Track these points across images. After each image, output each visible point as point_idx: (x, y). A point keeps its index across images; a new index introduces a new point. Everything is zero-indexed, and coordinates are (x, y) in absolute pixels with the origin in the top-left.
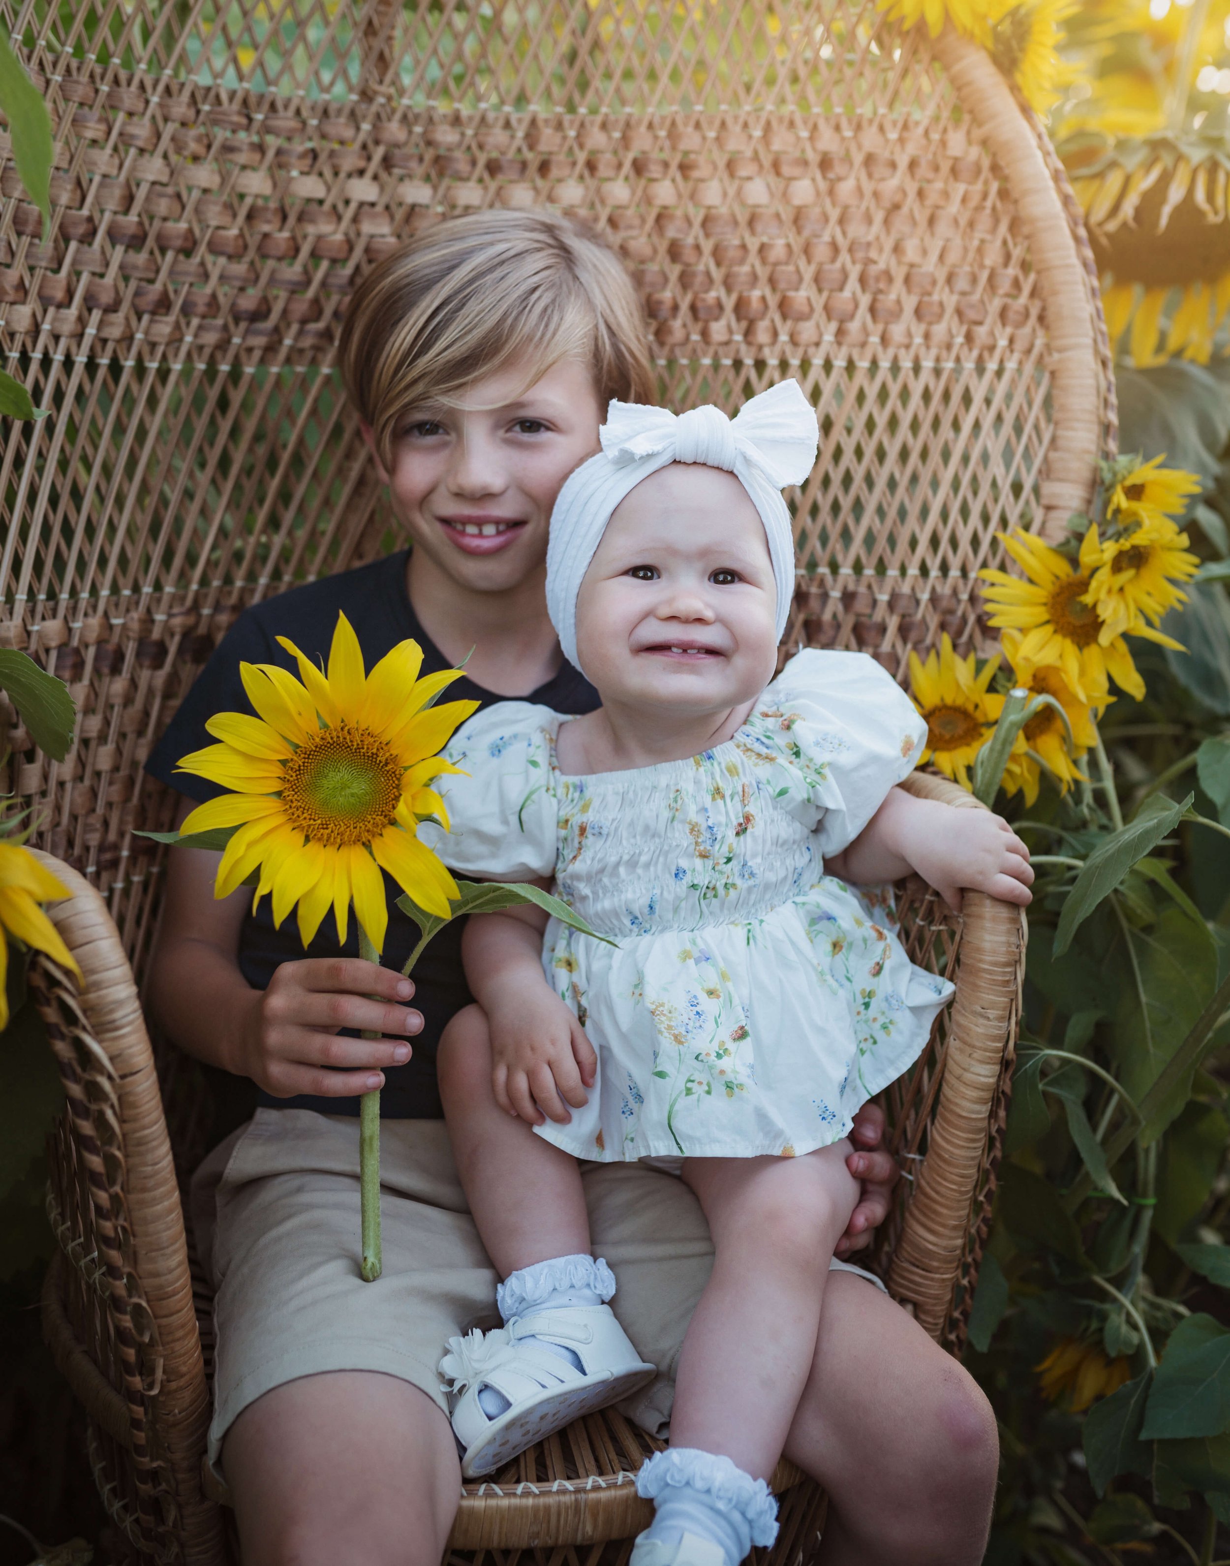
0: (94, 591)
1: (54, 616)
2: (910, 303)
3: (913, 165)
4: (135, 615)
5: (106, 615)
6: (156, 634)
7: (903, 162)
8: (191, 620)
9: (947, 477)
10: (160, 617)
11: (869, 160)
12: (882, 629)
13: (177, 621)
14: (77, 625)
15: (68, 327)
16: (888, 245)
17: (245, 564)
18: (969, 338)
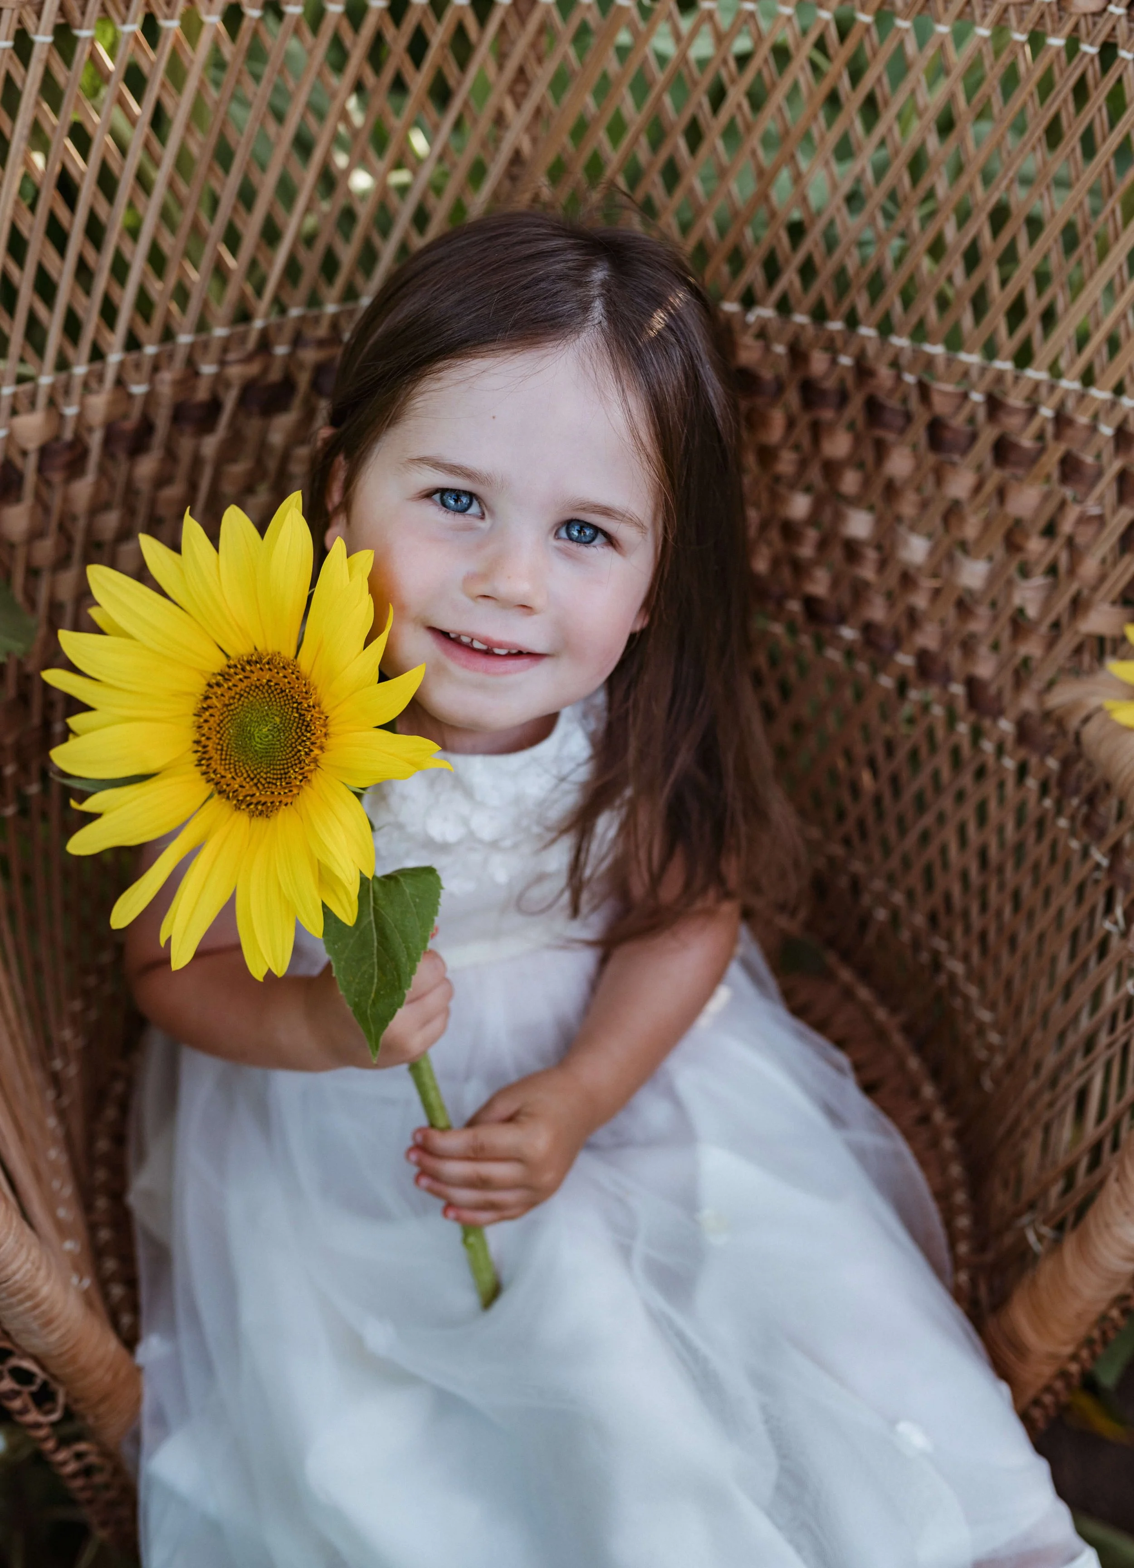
0: (97, 354)
1: (33, 405)
4: (167, 377)
5: (120, 383)
6: (202, 394)
8: (254, 369)
10: (208, 369)
13: (235, 372)
14: (71, 411)
17: (340, 280)
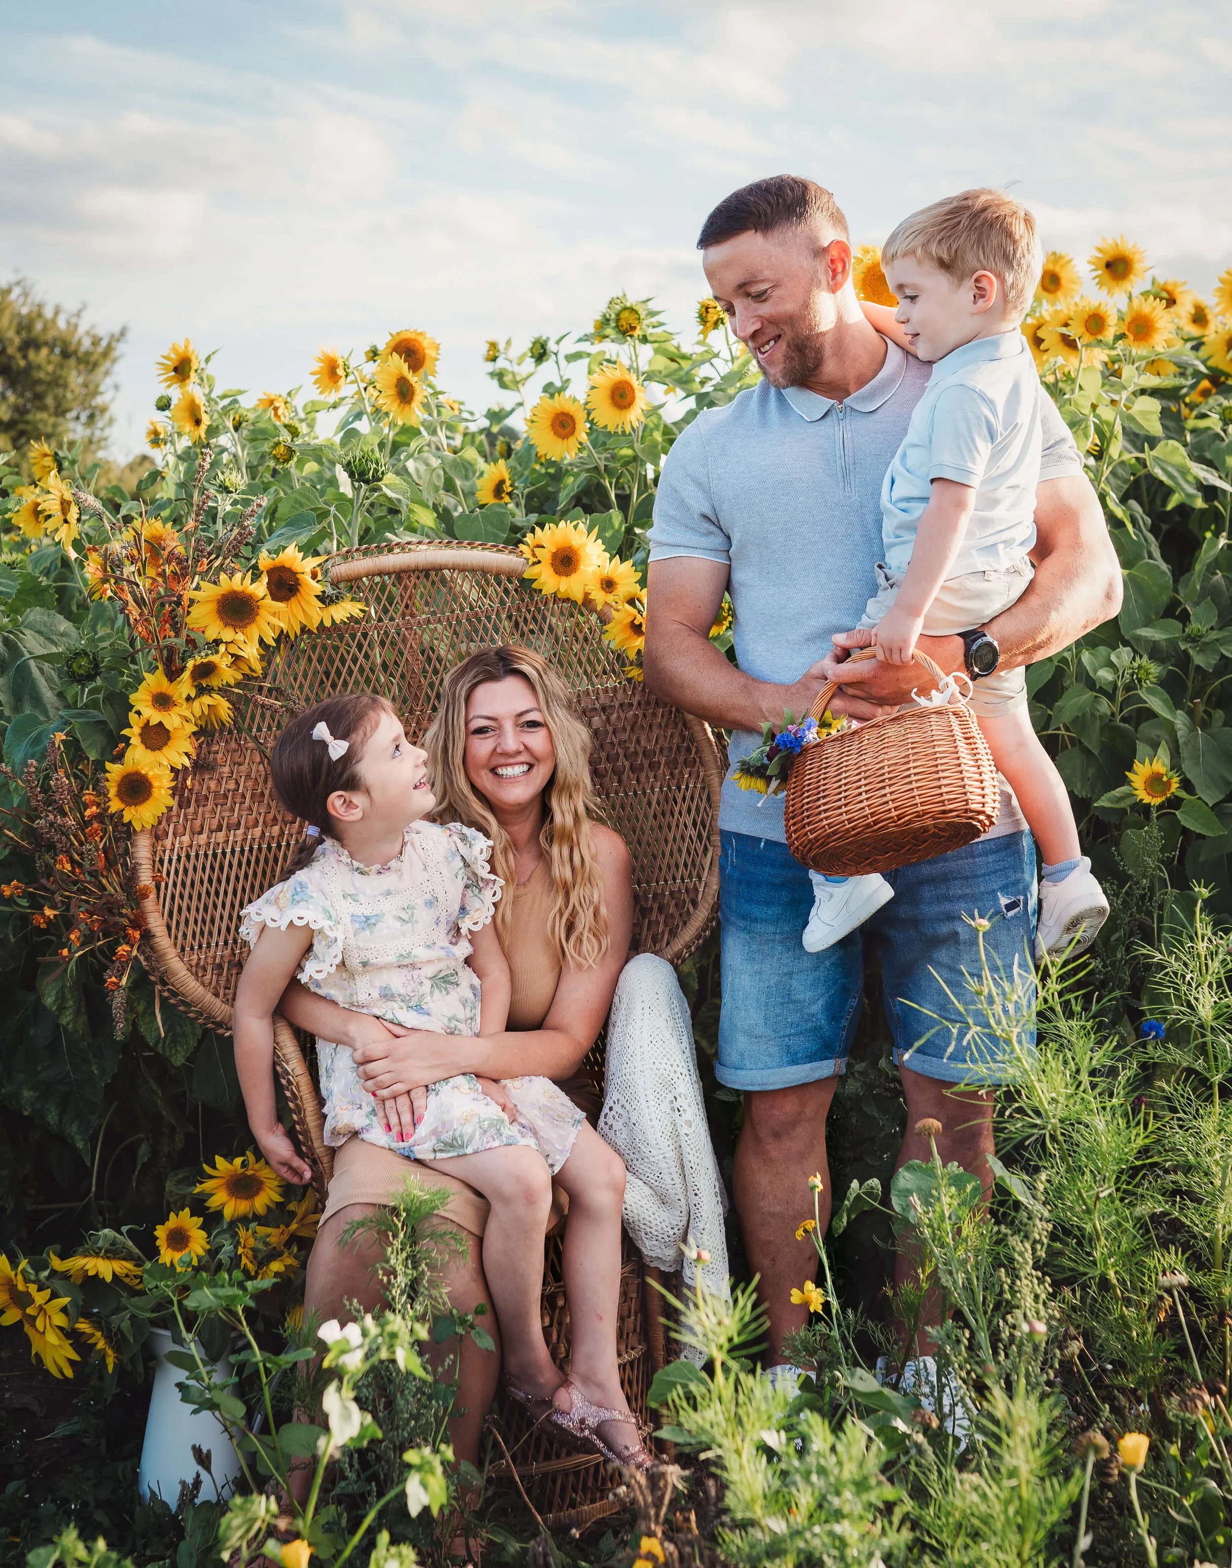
2: (646, 763)
3: (639, 704)
7: (635, 703)
9: (671, 837)
11: (621, 705)
12: (651, 909)
15: (294, 831)
16: (634, 738)
18: (672, 775)
